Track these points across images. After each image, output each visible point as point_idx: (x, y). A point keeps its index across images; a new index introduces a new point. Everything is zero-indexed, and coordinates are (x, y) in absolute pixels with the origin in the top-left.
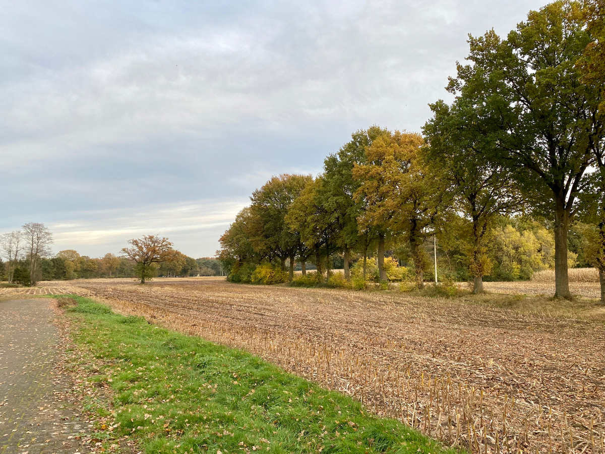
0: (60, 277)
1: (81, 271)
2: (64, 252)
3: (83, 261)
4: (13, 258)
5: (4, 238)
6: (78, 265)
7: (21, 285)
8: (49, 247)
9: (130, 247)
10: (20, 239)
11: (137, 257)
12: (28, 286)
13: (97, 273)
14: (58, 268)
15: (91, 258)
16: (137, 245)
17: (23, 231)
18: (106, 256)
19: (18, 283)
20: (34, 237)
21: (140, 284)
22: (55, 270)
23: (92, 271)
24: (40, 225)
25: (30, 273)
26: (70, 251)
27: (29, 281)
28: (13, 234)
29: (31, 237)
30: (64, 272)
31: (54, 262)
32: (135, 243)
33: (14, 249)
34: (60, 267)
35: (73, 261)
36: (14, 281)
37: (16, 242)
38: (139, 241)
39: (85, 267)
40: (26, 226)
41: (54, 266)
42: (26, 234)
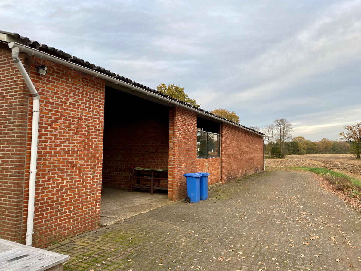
0: (296, 153)
1: (307, 150)
2: (296, 138)
3: (307, 143)
4: (270, 141)
5: (265, 129)
6: (305, 146)
7: (276, 157)
8: (291, 134)
9: (346, 132)
10: (273, 129)
11: (352, 140)
12: (280, 158)
13: (317, 150)
14: (294, 147)
15: (312, 142)
16: (351, 130)
17: (275, 124)
18: (322, 140)
19: (274, 156)
20: (281, 128)
21: (356, 159)
22: (293, 148)
23: (314, 149)
24: (284, 120)
25: (280, 150)
26: (299, 137)
27: (281, 155)
28: (269, 126)
29: (279, 127)
30: (298, 150)
31: (291, 144)
32: (350, 128)
33: (271, 135)
34: (295, 147)
35: (302, 143)
36: (272, 155)
37: (272, 131)
38: (353, 127)
39: (309, 147)
40: (276, 121)
41: (292, 146)
42: (276, 126)
